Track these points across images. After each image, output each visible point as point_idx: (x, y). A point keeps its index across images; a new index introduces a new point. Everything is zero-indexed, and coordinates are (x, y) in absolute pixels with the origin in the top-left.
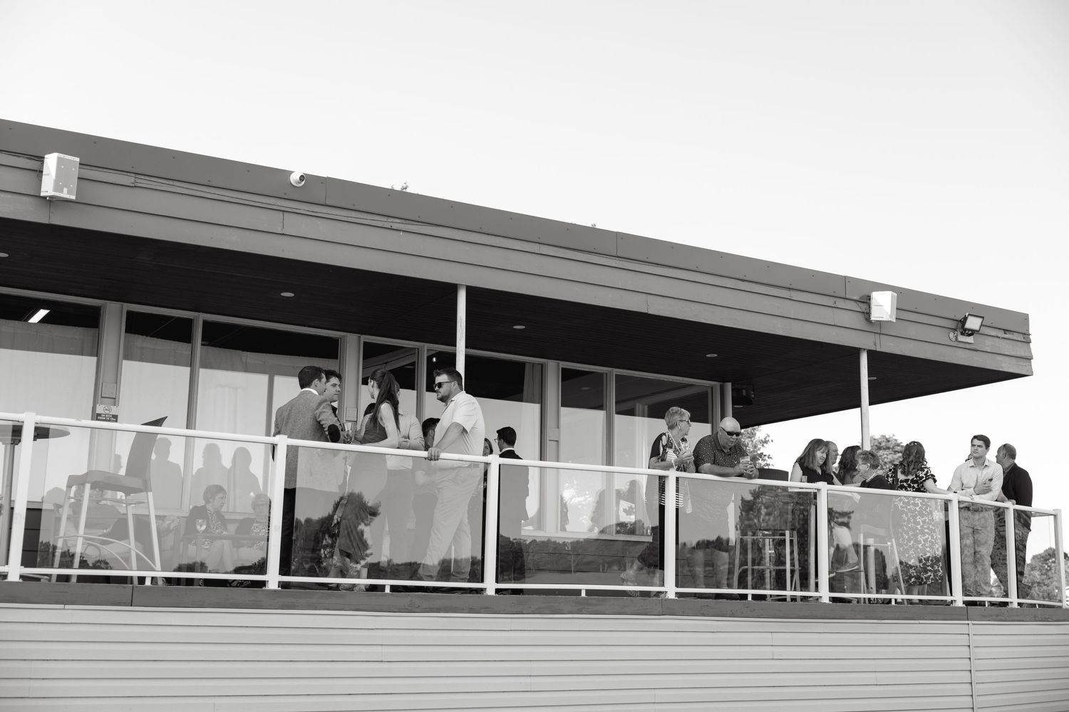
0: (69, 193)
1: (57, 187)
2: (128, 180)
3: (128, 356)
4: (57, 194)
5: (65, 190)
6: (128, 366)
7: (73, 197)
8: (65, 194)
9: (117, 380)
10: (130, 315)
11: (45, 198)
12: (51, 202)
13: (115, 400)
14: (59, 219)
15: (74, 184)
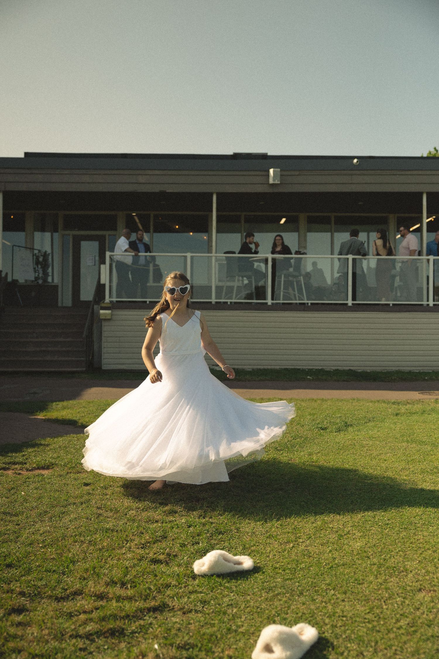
0: (278, 181)
1: (274, 180)
2: (297, 173)
3: (309, 231)
4: (274, 182)
5: (276, 180)
6: (309, 234)
7: (279, 182)
8: (276, 182)
9: (305, 240)
10: (308, 217)
11: (271, 184)
12: (273, 185)
13: (305, 248)
14: (276, 190)
15: (279, 178)
